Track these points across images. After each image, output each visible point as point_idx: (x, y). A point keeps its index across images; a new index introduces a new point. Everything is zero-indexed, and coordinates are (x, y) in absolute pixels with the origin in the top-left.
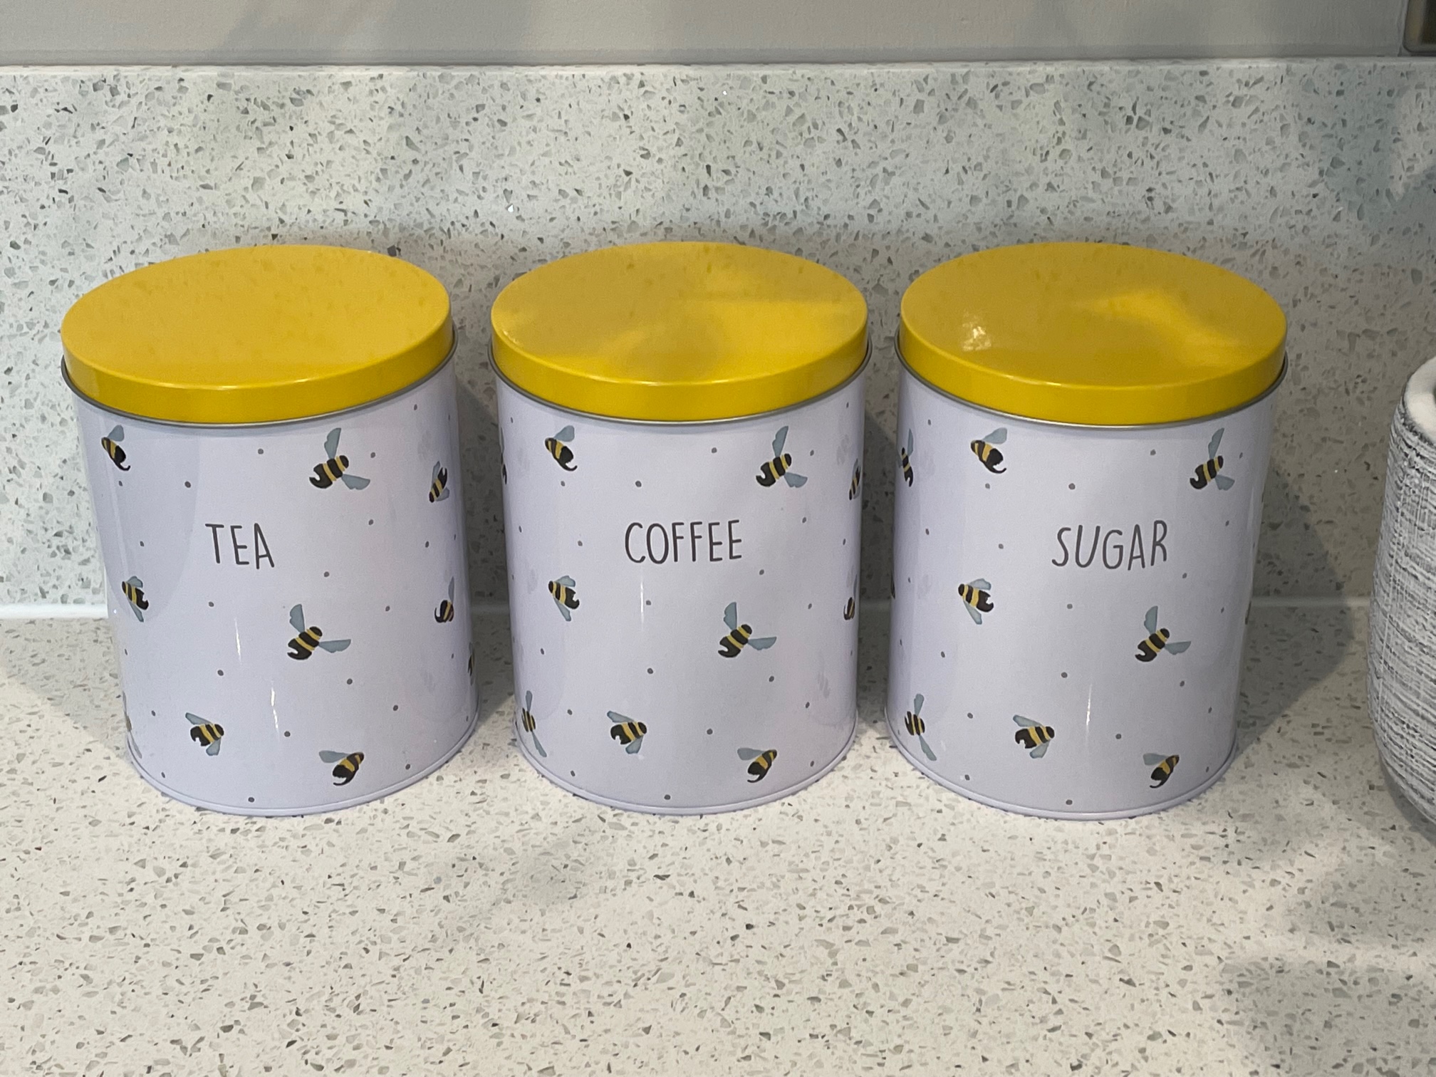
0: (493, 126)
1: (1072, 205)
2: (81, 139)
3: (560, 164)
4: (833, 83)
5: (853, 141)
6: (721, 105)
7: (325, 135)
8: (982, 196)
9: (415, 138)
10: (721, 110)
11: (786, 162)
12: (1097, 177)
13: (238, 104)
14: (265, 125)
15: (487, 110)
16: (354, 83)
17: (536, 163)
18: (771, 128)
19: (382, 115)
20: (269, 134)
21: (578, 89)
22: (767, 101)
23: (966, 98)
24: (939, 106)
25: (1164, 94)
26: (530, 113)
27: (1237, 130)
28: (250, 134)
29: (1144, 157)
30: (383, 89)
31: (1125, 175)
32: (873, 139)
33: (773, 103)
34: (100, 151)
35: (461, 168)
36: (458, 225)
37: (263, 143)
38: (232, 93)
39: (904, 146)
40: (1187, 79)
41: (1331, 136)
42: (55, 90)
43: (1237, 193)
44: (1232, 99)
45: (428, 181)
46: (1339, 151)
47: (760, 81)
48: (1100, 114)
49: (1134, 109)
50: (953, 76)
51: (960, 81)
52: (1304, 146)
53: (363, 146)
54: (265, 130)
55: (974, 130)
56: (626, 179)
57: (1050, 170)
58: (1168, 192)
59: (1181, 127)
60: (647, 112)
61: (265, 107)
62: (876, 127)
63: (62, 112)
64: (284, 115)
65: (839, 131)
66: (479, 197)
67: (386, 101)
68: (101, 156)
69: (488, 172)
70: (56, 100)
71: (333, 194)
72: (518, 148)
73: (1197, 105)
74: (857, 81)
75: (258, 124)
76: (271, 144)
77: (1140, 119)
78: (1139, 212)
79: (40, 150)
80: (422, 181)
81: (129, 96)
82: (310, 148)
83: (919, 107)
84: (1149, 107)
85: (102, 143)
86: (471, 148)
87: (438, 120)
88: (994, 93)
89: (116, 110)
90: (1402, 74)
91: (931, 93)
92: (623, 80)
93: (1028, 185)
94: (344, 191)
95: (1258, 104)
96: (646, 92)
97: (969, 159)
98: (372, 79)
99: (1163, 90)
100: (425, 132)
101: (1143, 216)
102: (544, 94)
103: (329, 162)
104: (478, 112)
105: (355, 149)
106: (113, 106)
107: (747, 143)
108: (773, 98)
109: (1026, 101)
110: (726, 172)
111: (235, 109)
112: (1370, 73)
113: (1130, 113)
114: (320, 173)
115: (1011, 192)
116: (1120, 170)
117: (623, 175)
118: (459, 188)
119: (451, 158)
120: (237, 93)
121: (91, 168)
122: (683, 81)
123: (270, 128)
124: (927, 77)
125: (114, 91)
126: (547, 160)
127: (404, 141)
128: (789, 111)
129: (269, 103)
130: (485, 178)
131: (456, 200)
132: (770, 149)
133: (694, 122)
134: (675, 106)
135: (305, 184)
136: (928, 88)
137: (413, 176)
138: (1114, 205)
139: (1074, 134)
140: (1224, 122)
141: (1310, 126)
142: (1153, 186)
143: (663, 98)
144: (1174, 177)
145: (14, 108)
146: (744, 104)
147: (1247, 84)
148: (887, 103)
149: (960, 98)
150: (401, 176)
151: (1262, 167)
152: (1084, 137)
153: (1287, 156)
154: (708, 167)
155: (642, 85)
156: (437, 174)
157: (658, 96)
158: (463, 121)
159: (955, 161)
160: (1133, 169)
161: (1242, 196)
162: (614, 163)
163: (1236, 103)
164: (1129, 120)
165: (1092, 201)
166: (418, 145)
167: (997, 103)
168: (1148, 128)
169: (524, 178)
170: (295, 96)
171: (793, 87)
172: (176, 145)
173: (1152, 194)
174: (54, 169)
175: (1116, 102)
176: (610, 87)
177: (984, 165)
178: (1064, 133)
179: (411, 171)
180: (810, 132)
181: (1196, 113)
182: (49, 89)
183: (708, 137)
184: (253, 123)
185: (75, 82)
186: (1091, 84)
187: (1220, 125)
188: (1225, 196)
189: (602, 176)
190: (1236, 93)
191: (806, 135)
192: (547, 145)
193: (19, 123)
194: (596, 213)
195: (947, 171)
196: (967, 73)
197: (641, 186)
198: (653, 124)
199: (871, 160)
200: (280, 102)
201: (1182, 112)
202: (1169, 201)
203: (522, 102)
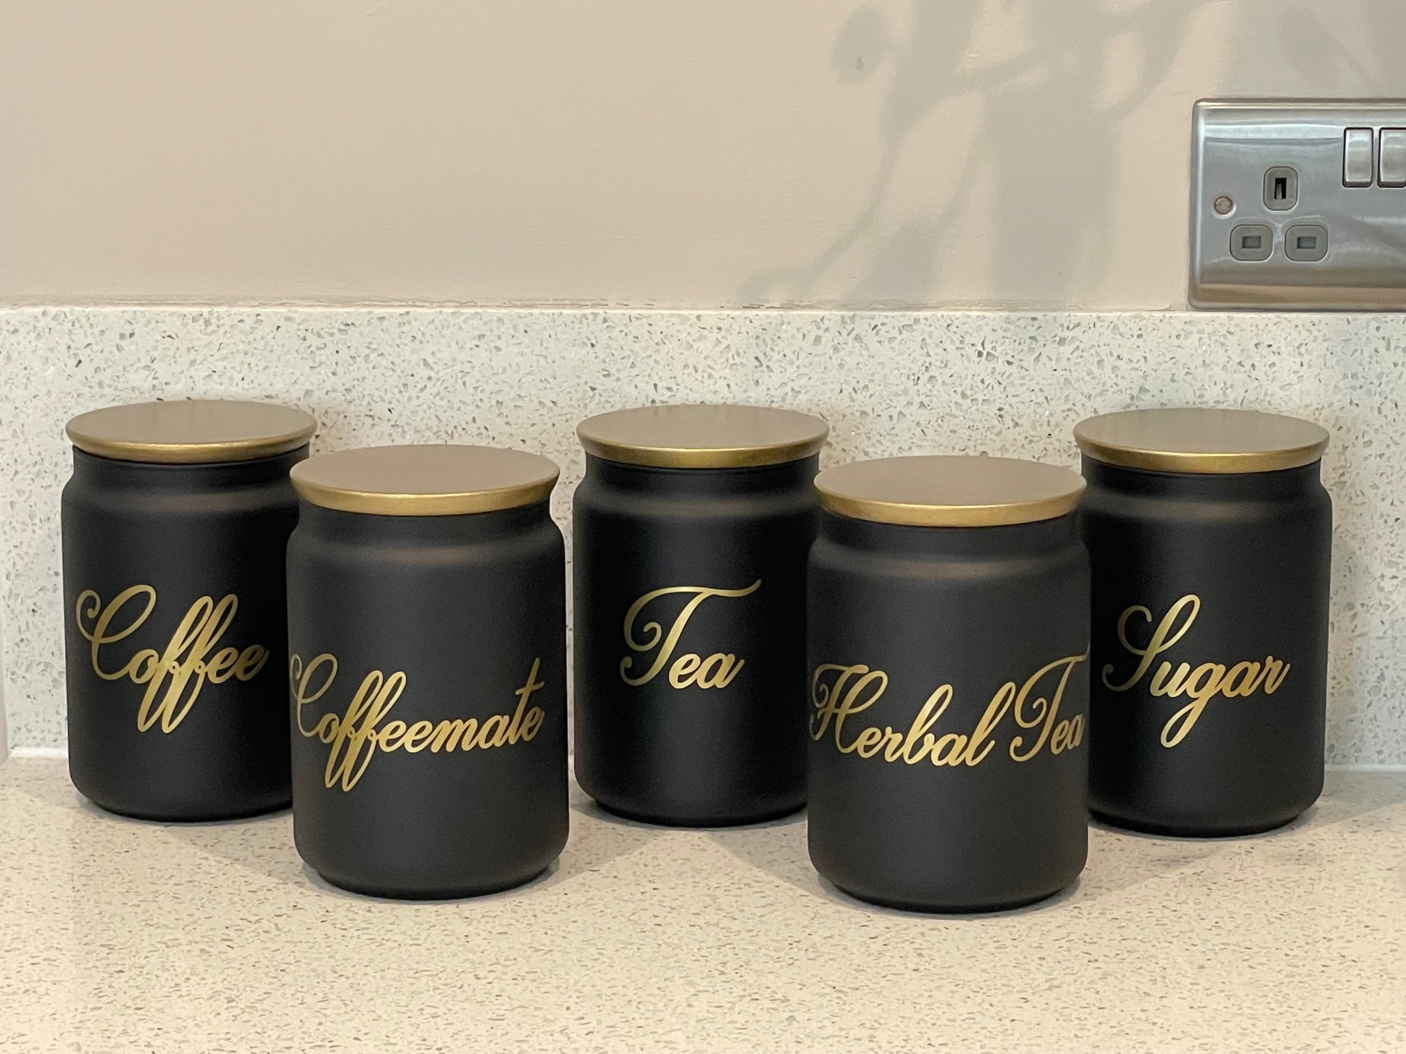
0: (491, 351)
1: (940, 420)
2: (179, 359)
3: (541, 381)
4: (751, 321)
5: (768, 367)
6: (666, 337)
7: (362, 356)
8: (870, 411)
9: (431, 360)
10: (665, 341)
11: (716, 382)
12: (958, 398)
13: (299, 333)
14: (318, 349)
15: (486, 339)
16: (387, 317)
17: (523, 380)
18: (704, 355)
19: (407, 342)
20: (321, 356)
21: (556, 324)
22: (701, 335)
23: (853, 334)
24: (833, 341)
25: (1005, 334)
26: (519, 341)
27: (1064, 363)
28: (305, 356)
29: (993, 383)
30: (409, 322)
31: (980, 397)
32: (782, 365)
33: (706, 336)
34: (191, 368)
35: (464, 383)
36: (460, 429)
37: (314, 362)
38: (295, 325)
39: (807, 371)
40: (1022, 323)
41: (1137, 369)
42: (164, 322)
43: (1068, 413)
44: (1057, 339)
45: (439, 393)
46: (1144, 381)
47: (695, 320)
48: (958, 348)
49: (983, 344)
50: (843, 317)
51: (848, 321)
52: (1117, 376)
53: (391, 366)
54: (318, 353)
55: (860, 359)
56: (591, 393)
57: (922, 392)
58: (1014, 411)
59: (1021, 360)
60: (609, 342)
61: (319, 335)
62: (785, 355)
63: (167, 338)
64: (332, 342)
65: (756, 358)
66: (477, 406)
67: (409, 332)
68: (192, 372)
69: (486, 387)
70: (164, 329)
71: (365, 403)
72: (508, 368)
73: (1031, 343)
74: (770, 320)
75: (312, 349)
76: (321, 364)
77: (988, 354)
78: (993, 427)
79: (147, 367)
80: (434, 394)
81: (218, 327)
82: (351, 367)
83: (818, 339)
84: (994, 344)
85: (193, 362)
86: (473, 368)
87: (449, 347)
88: (875, 331)
89: (207, 337)
90: (1186, 323)
91: (827, 330)
92: (591, 317)
93: (905, 403)
94: (373, 400)
95: (1078, 343)
96: (608, 326)
97: (858, 382)
98: (401, 315)
99: (1004, 331)
100: (439, 355)
101: (995, 431)
102: (530, 327)
103: (364, 378)
104: (479, 340)
105: (385, 368)
106: (206, 334)
107: (686, 366)
108: (705, 332)
109: (899, 338)
110: (669, 389)
111: (296, 337)
112: (1161, 321)
113: (980, 348)
114: (357, 387)
115: (892, 409)
116: (976, 393)
117: (589, 390)
118: (462, 399)
119: (457, 375)
120: (299, 324)
121: (183, 380)
122: (636, 318)
123: (321, 352)
124: (822, 319)
125: (207, 323)
126: (531, 378)
127: (422, 363)
128: (718, 342)
129: (322, 333)
130: (482, 391)
131: (459, 409)
132: (704, 371)
133: (645, 349)
134: (630, 337)
135: (344, 395)
136: (824, 327)
137: (427, 390)
138: (974, 421)
139: (938, 364)
140: (1054, 357)
141: (1120, 361)
142: (1002, 406)
143: (621, 331)
144: (1017, 399)
145: (132, 335)
146: (683, 336)
147: (1068, 328)
148: (793, 336)
149: (848, 335)
150: (417, 390)
151: (1085, 392)
152: (946, 366)
153: (1104, 385)
154: (655, 385)
155: (605, 320)
156: (446, 388)
157: (618, 329)
158: (468, 346)
159: (846, 382)
160: (986, 392)
161: (1072, 414)
162: (582, 382)
163: (1062, 342)
164: (980, 354)
165: (955, 416)
166: (432, 365)
167: (877, 339)
168: (995, 360)
169: (512, 392)
170: (342, 327)
171: (721, 324)
172: (249, 364)
173: (1002, 413)
174: (155, 382)
175: (968, 339)
176: (581, 322)
177: (870, 386)
178: (930, 364)
179: (425, 386)
180: (734, 359)
181: (1031, 350)
182: (160, 321)
183: (656, 361)
184: (309, 347)
185: (179, 315)
186: (949, 325)
187: (1050, 359)
188: (1059, 416)
189: (573, 391)
190: (1060, 334)
191: (731, 361)
192: (531, 366)
193: (133, 347)
194: (567, 421)
195: (841, 391)
196: (854, 316)
197: (603, 399)
198: (613, 351)
199: (782, 381)
200: (331, 331)
201: (1020, 349)
202: (1015, 418)
203: (513, 333)
